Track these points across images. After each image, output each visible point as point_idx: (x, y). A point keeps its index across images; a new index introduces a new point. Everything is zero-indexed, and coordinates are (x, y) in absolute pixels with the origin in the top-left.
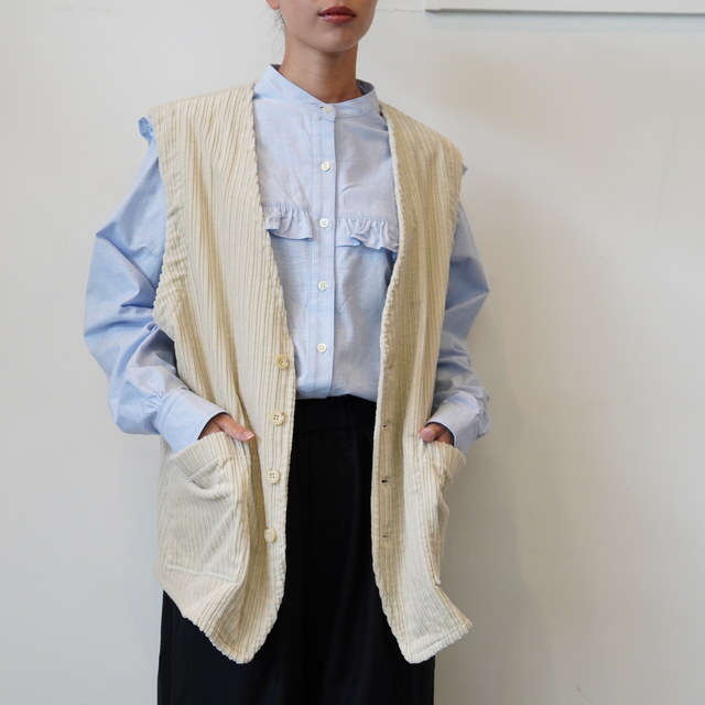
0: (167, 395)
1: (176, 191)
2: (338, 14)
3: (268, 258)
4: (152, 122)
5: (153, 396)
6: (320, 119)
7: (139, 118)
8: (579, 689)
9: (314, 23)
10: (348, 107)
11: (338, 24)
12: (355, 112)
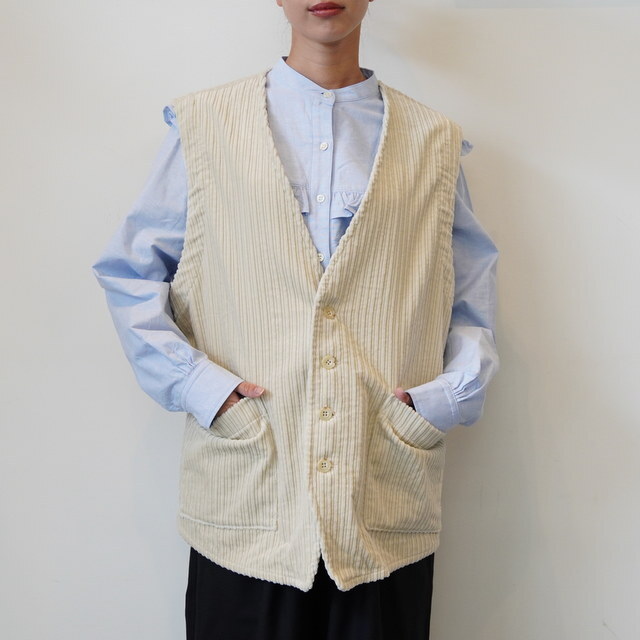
0: (196, 363)
1: (197, 174)
2: (325, 9)
3: (299, 223)
4: (175, 111)
5: (182, 364)
6: (320, 103)
7: (163, 109)
8: (605, 624)
9: (306, 18)
10: (348, 93)
11: (326, 17)
12: (355, 96)
